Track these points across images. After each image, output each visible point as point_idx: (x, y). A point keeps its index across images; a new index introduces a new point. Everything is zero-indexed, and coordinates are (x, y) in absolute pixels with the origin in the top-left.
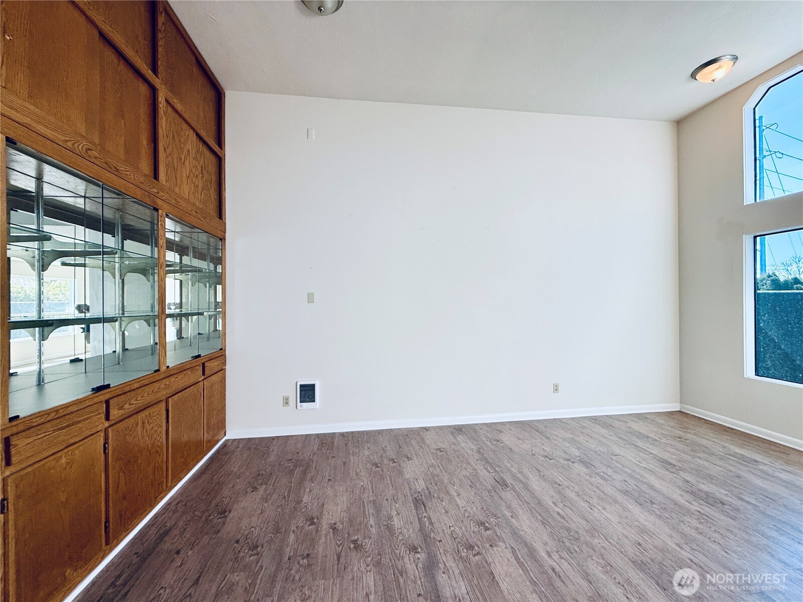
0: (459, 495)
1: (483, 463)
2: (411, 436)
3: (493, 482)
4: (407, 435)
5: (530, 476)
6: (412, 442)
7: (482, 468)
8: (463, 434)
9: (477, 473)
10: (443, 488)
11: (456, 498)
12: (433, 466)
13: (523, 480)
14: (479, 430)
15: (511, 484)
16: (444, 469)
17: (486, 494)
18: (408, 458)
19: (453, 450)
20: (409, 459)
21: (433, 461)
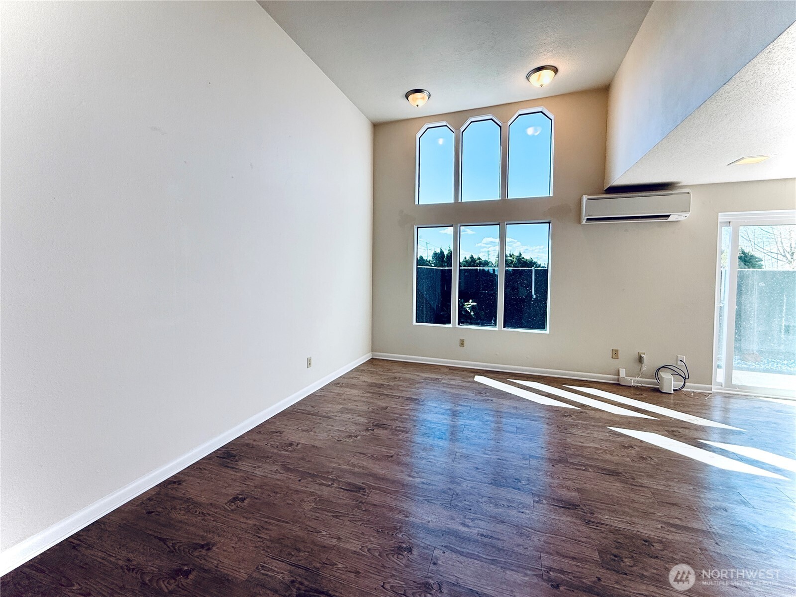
0: (339, 539)
1: (310, 479)
2: (160, 510)
3: (347, 494)
4: (149, 513)
5: (365, 464)
6: (173, 515)
7: (317, 487)
8: (240, 459)
9: (320, 496)
10: (312, 546)
11: (342, 545)
12: (258, 529)
13: (365, 472)
14: (255, 443)
15: (363, 483)
16: (279, 521)
17: (358, 513)
18: (202, 547)
19: (255, 487)
20: (208, 547)
21: (250, 522)
